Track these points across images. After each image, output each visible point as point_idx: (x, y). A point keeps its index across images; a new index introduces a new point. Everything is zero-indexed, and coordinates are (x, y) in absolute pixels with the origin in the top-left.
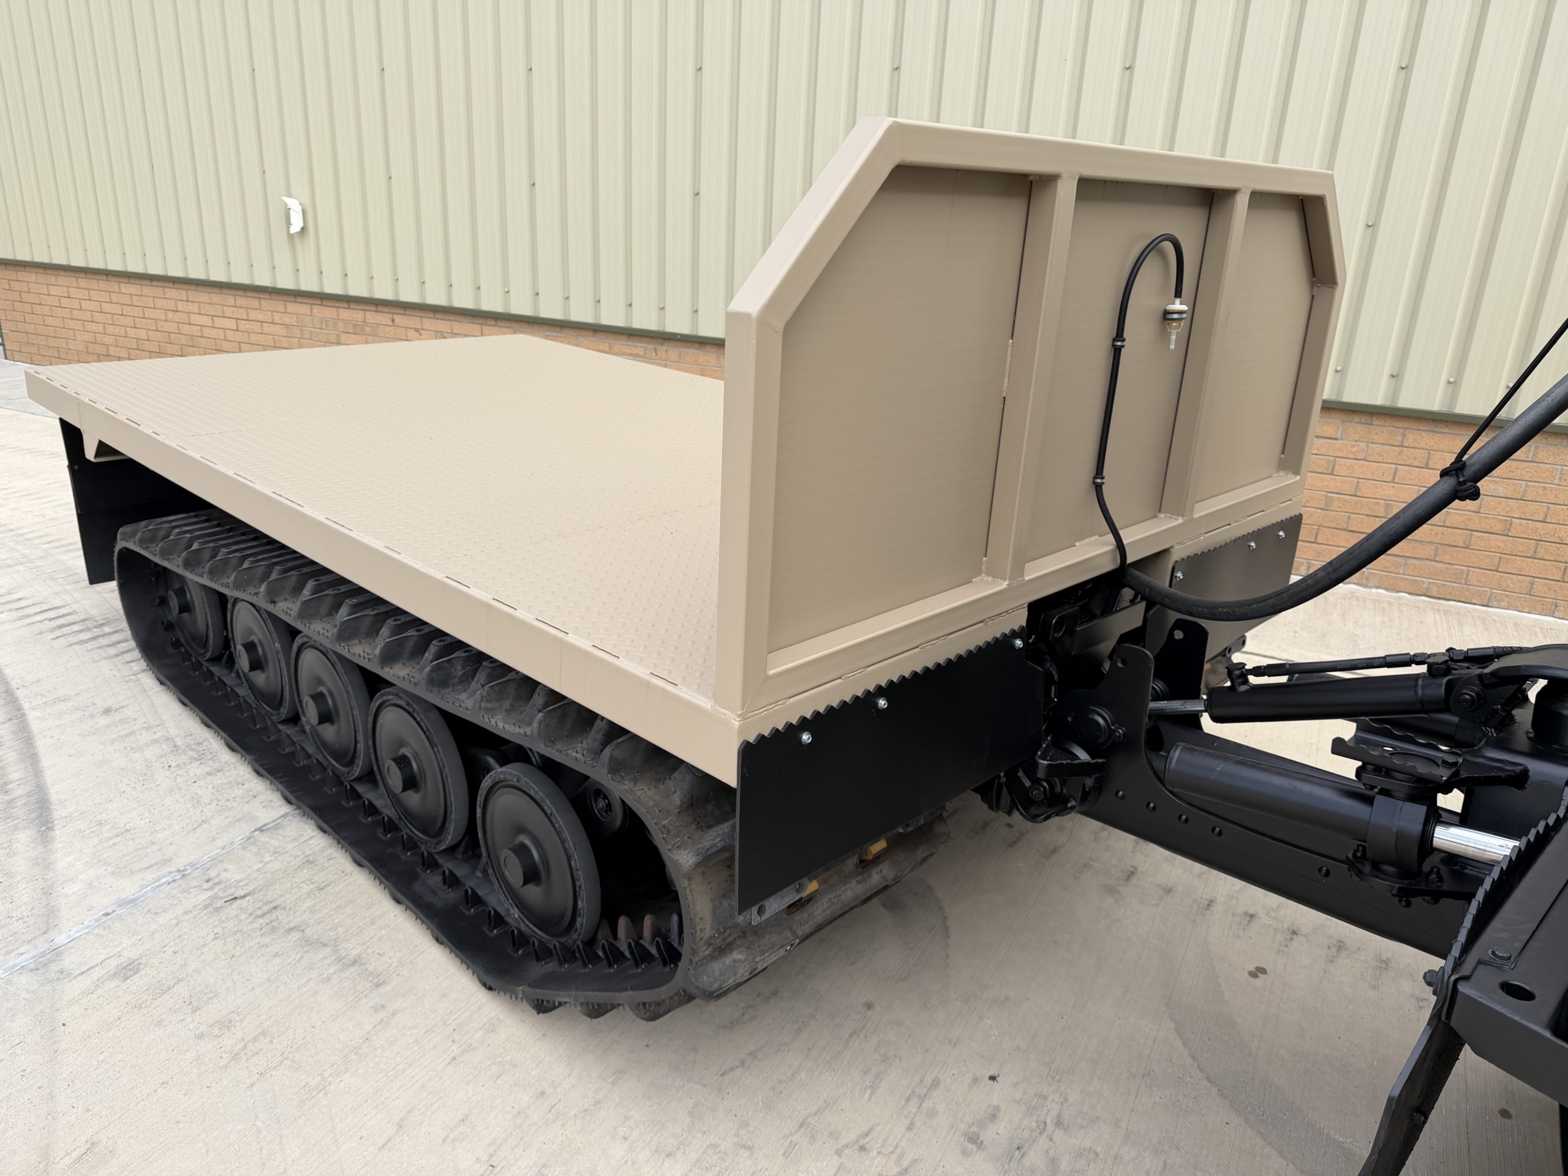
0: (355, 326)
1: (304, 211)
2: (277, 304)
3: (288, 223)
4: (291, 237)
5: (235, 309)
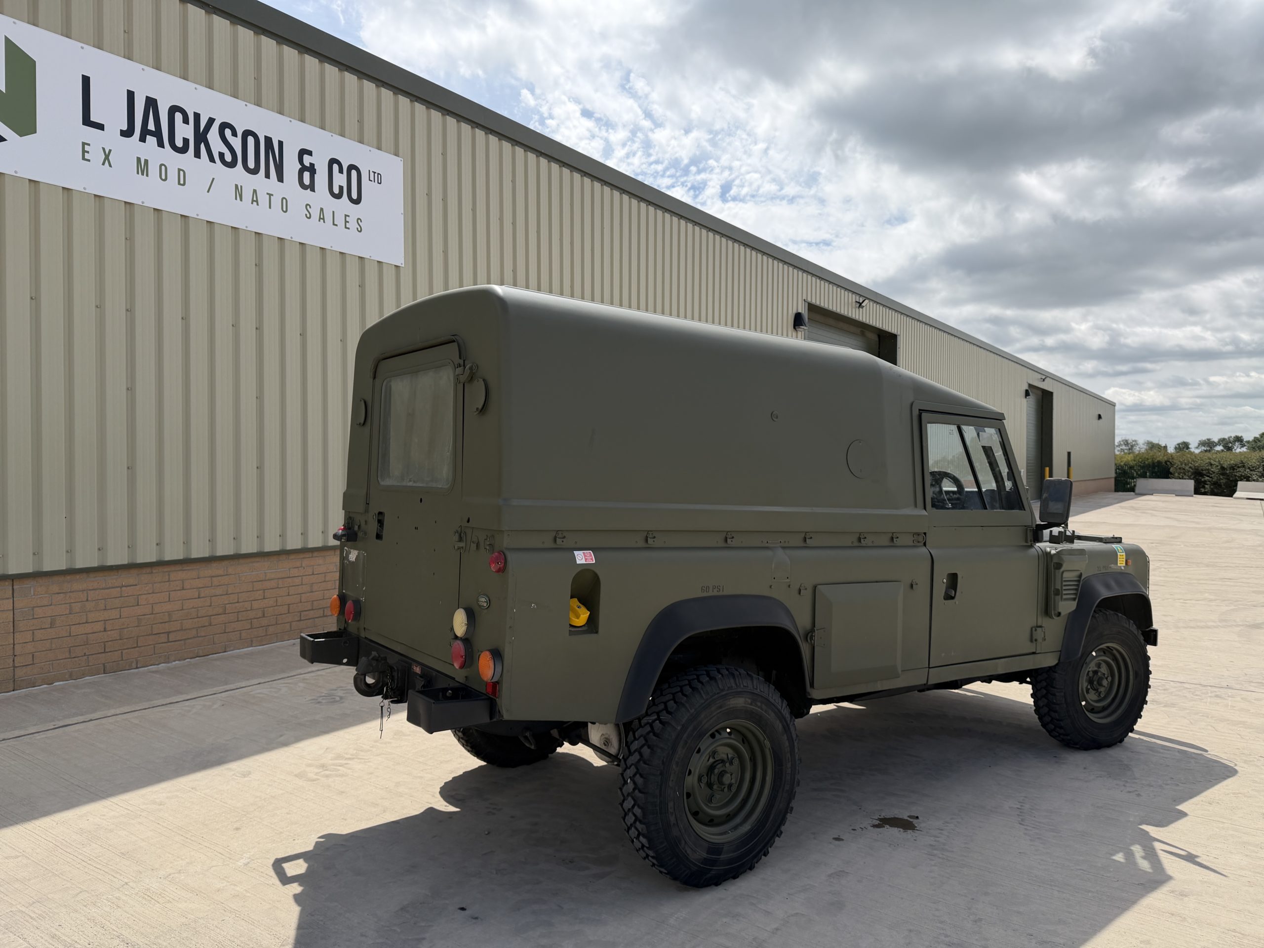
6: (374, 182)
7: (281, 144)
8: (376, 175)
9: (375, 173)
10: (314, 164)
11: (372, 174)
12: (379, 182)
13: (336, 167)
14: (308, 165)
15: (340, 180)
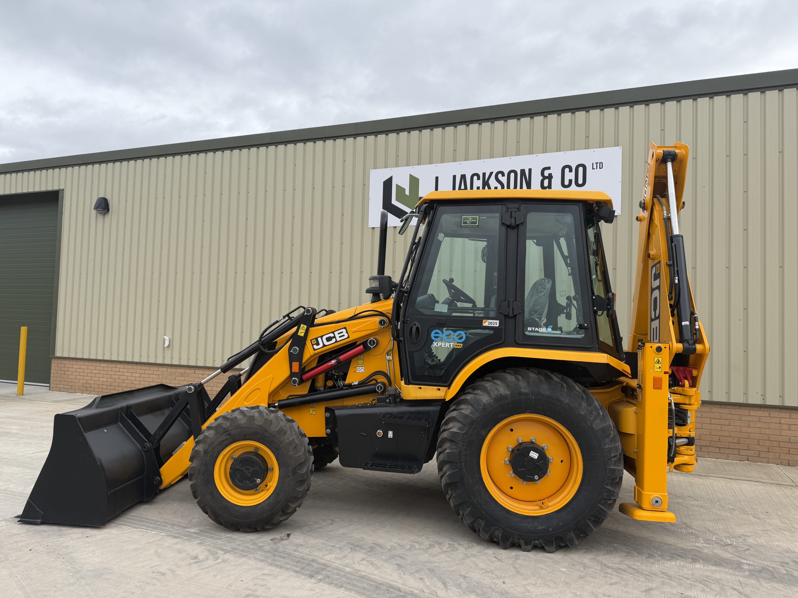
0: (181, 374)
1: (169, 340)
2: (156, 368)
3: (164, 344)
4: (164, 347)
5: (141, 370)
6: (597, 168)
7: (530, 170)
8: (598, 164)
9: (597, 163)
10: (551, 174)
11: (595, 165)
12: (601, 167)
13: (567, 170)
14: (548, 175)
15: (570, 176)
